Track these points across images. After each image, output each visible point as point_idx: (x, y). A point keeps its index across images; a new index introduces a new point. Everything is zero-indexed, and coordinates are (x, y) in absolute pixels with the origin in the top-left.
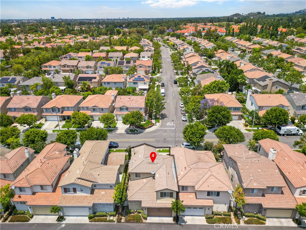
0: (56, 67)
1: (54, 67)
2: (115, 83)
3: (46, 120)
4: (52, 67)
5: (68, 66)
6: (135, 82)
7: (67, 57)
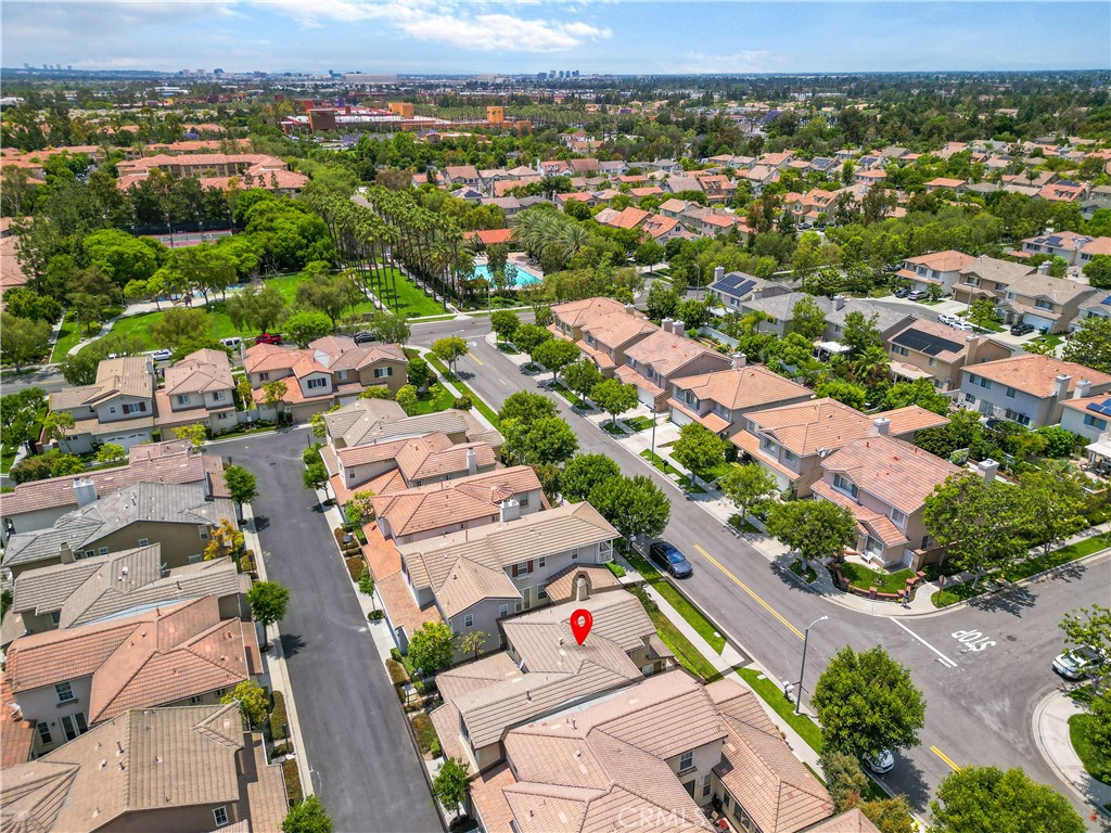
0: (941, 275)
1: (935, 274)
2: (1011, 392)
3: (670, 420)
4: (929, 273)
5: (981, 282)
6: (1094, 418)
7: (1039, 247)
